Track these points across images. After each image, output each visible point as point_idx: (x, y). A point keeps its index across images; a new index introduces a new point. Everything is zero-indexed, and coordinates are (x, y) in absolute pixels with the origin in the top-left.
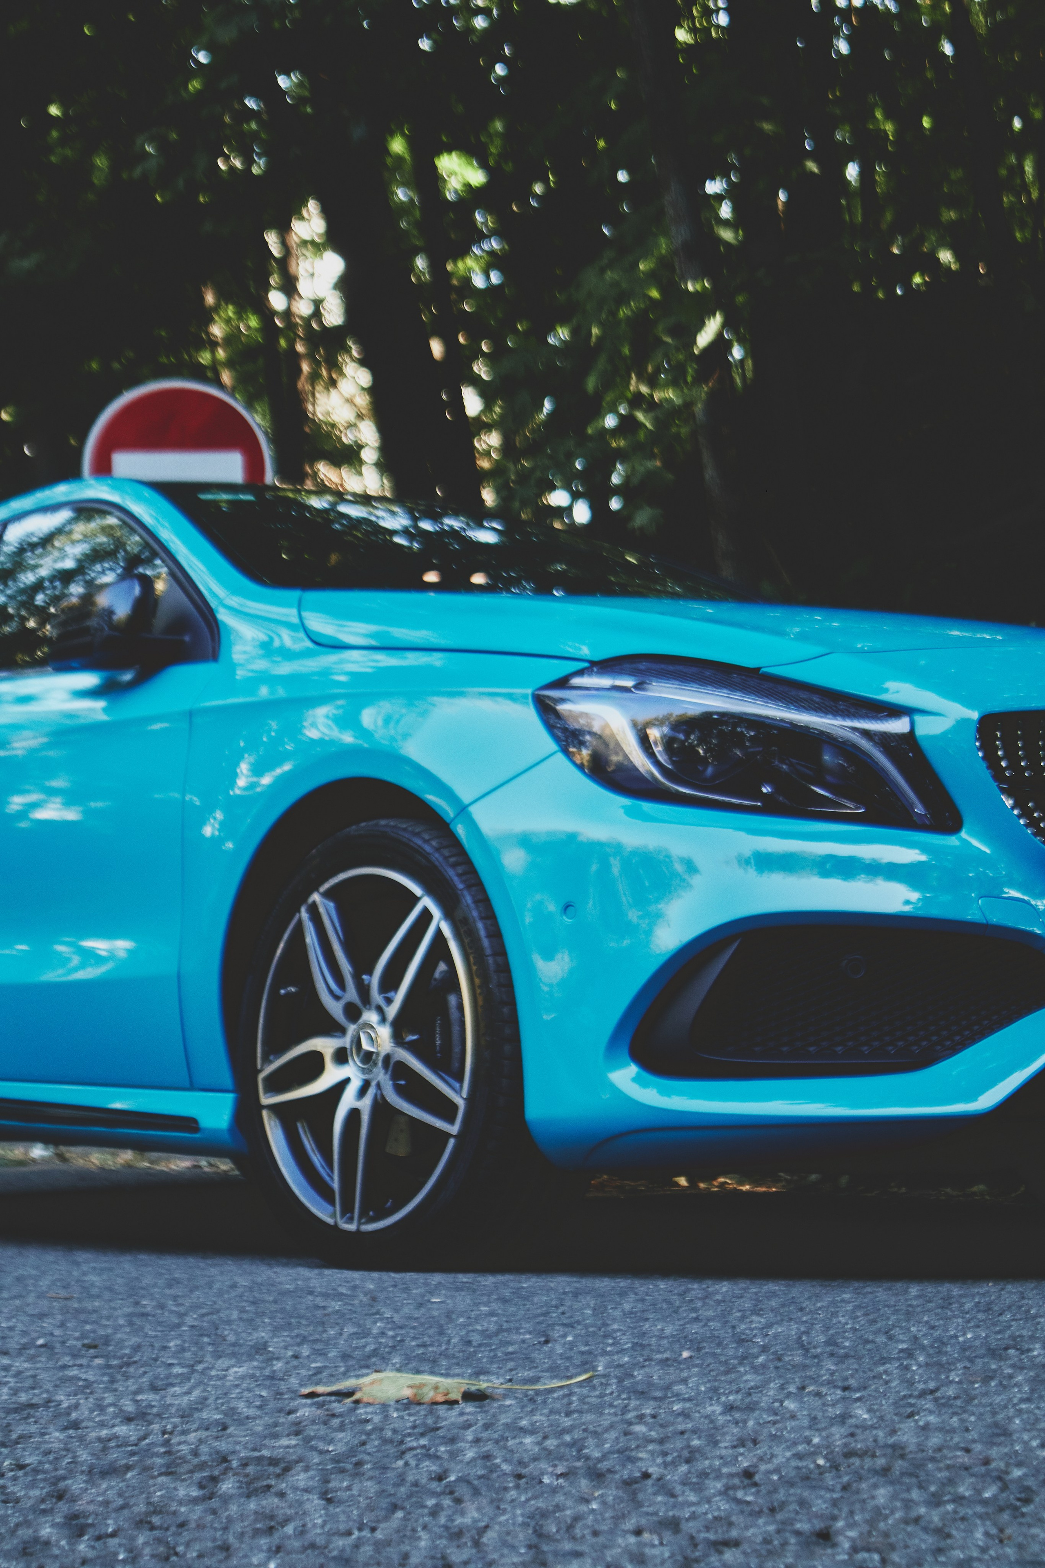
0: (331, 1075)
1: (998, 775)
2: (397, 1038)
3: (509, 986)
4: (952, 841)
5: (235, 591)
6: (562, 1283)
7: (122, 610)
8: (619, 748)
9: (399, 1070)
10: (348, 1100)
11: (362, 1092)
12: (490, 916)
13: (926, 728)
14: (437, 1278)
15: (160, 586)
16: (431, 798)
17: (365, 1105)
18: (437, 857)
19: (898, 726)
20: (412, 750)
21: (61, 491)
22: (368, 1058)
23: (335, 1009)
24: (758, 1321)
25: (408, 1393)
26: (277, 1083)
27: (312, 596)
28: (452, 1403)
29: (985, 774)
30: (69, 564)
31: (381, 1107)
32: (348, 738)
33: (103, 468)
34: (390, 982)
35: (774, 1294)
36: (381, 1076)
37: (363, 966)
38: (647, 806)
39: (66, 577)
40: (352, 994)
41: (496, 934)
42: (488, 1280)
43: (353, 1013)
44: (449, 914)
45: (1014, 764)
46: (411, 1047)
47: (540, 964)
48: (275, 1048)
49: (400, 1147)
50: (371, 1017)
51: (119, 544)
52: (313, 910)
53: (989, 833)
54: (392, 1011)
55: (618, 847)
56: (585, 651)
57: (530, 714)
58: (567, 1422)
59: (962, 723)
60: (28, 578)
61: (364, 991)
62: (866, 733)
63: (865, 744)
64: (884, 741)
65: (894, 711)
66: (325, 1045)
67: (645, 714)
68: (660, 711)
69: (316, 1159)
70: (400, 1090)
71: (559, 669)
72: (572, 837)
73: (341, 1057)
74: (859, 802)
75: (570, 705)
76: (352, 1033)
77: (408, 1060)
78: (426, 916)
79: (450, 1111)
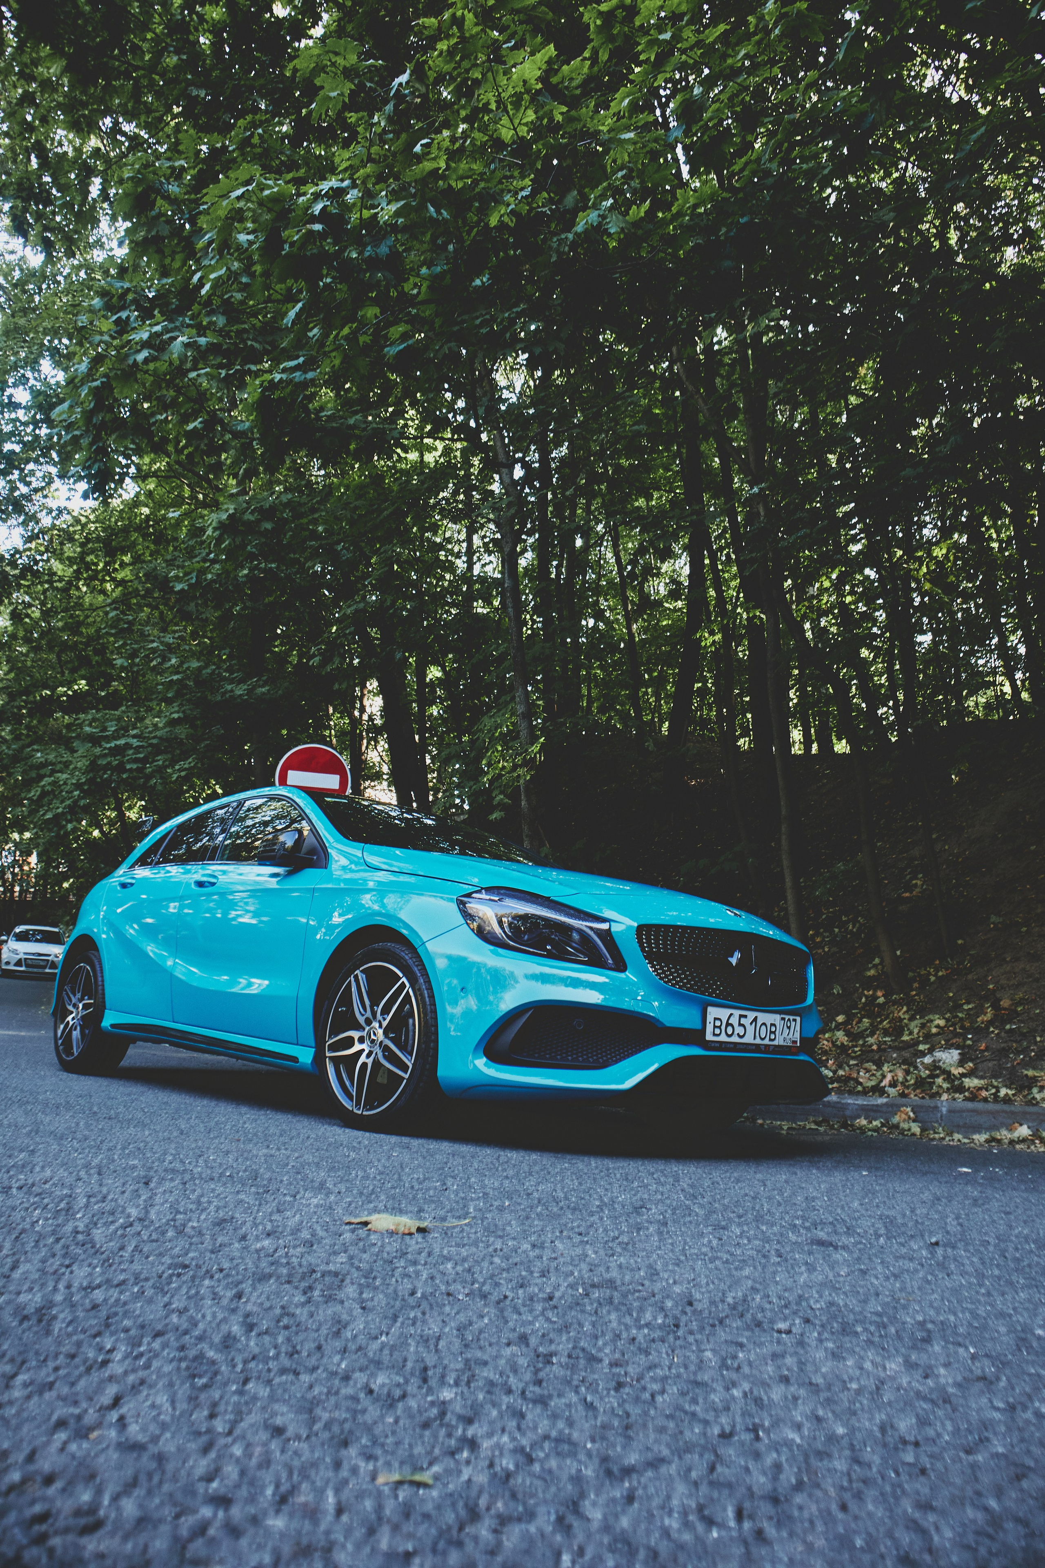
0: (357, 1047)
1: (643, 950)
2: (386, 1033)
3: (436, 1019)
4: (622, 975)
5: (337, 841)
6: (446, 1146)
7: (290, 844)
8: (490, 924)
9: (386, 1049)
10: (363, 1058)
11: (368, 1056)
12: (430, 989)
13: (616, 928)
14: (394, 1139)
15: (306, 833)
16: (404, 932)
17: (370, 1061)
18: (410, 962)
19: (604, 926)
20: (403, 915)
21: (267, 791)
22: (373, 1041)
23: (361, 1020)
24: (533, 1181)
25: (392, 1227)
26: (334, 1047)
27: (368, 846)
28: (410, 1234)
29: (636, 945)
30: (267, 818)
31: (376, 1064)
32: (376, 907)
33: (283, 781)
34: (386, 1011)
35: (535, 1163)
36: (377, 1050)
37: (375, 1003)
38: (500, 950)
39: (266, 824)
40: (369, 1014)
41: (432, 997)
42: (415, 1143)
43: (368, 1022)
44: (412, 986)
45: (650, 946)
46: (391, 1039)
47: (449, 1009)
48: (335, 1032)
49: (382, 1079)
50: (376, 1024)
51: (289, 813)
52: (356, 978)
53: (638, 973)
54: (385, 1024)
55: (485, 965)
56: (475, 881)
57: (454, 907)
58: (464, 1252)
59: (629, 927)
60: (249, 822)
61: (374, 1014)
62: (591, 928)
63: (591, 933)
64: (598, 932)
65: (604, 920)
66: (355, 1034)
67: (501, 912)
68: (508, 911)
69: (348, 1083)
70: (385, 1057)
71: (469, 889)
72: (464, 959)
73: (361, 1040)
74: (585, 955)
75: (473, 906)
76: (368, 1031)
77: (392, 1045)
78: (403, 986)
79: (405, 1069)
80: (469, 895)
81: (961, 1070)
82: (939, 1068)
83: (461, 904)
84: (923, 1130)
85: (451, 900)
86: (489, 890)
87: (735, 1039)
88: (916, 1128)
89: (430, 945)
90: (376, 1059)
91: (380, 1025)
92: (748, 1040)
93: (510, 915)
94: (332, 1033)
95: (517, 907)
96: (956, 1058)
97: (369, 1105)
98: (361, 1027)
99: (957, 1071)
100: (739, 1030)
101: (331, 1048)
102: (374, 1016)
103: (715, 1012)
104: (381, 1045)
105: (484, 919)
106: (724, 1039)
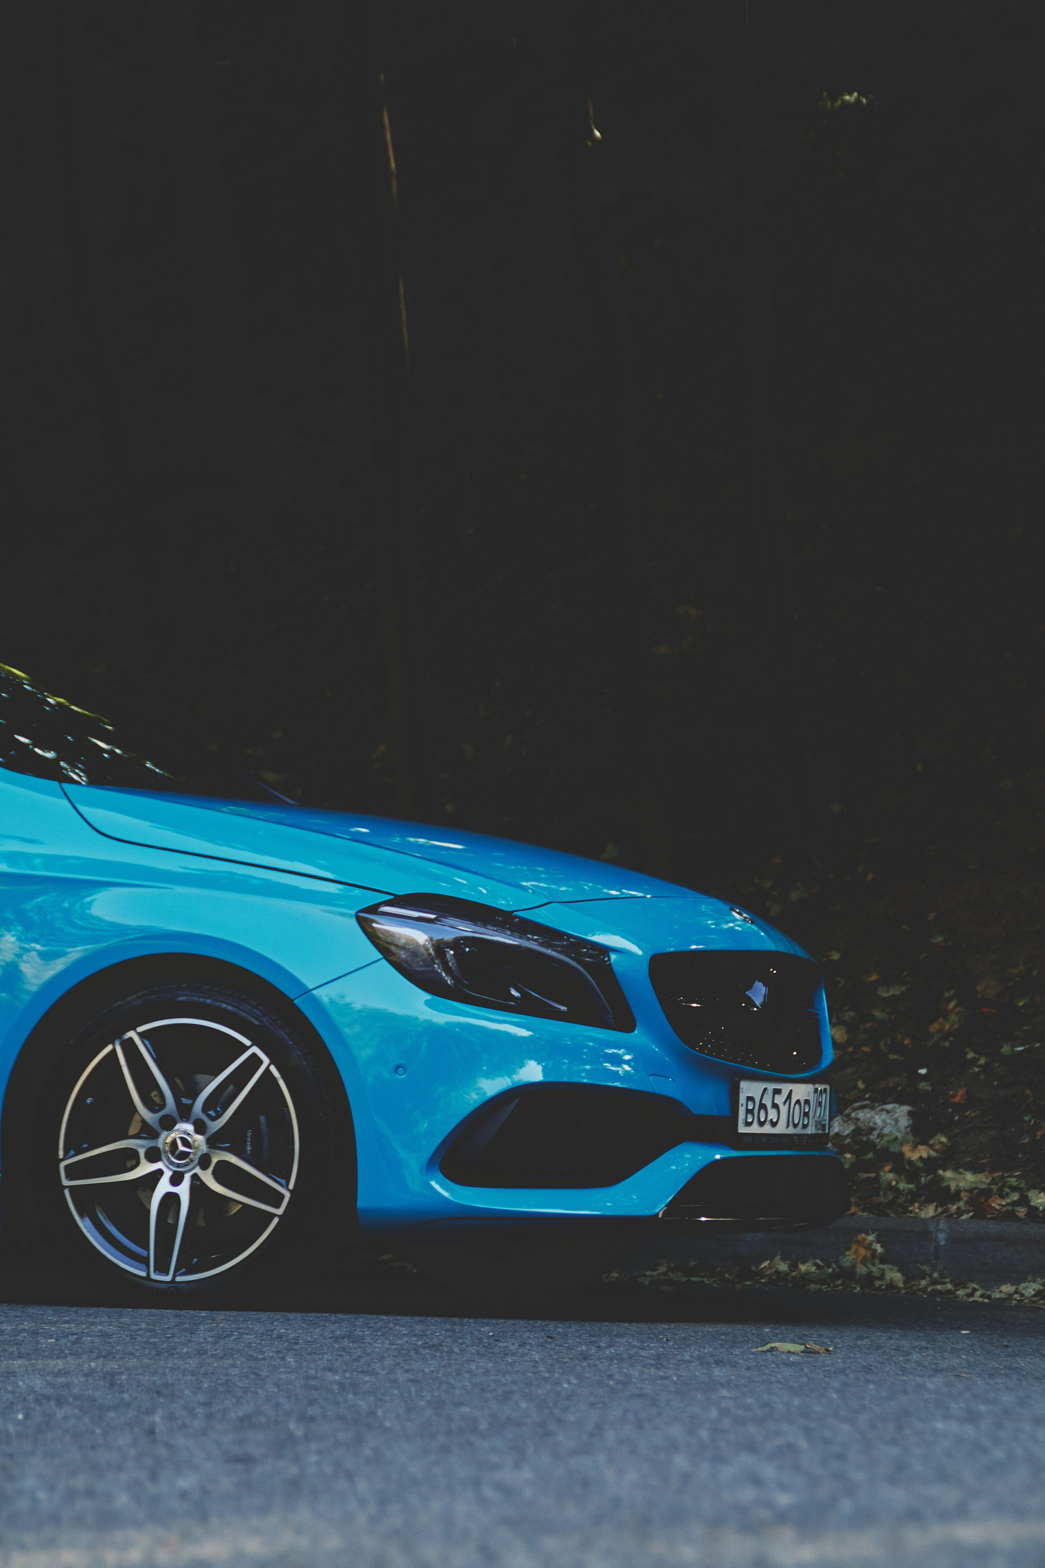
9: (218, 1166)
22: (183, 1156)
23: (151, 1121)
31: (200, 1193)
34: (214, 1106)
36: (198, 1169)
37: (184, 1090)
40: (170, 1110)
44: (276, 1060)
46: (229, 1150)
50: (187, 1127)
52: (128, 1045)
54: (213, 1127)
61: (185, 1110)
66: (137, 1147)
70: (217, 1179)
71: (375, 899)
75: (383, 926)
76: (167, 1138)
77: (233, 1159)
78: (255, 1061)
79: (275, 1199)
80: (373, 909)
81: (923, 1152)
82: (871, 1146)
83: (364, 924)
84: (908, 1279)
85: (351, 916)
86: (399, 901)
87: (767, 1129)
88: (895, 1276)
89: (323, 995)
90: (197, 1186)
91: (200, 1128)
92: (781, 1129)
93: (456, 944)
94: (73, 1146)
95: (465, 929)
96: (904, 1122)
97: (185, 1266)
98: (148, 1132)
99: (916, 1154)
100: (772, 1115)
101: (72, 1172)
102: (185, 1113)
103: (749, 1089)
104: (204, 1162)
105: (413, 950)
106: (755, 1129)
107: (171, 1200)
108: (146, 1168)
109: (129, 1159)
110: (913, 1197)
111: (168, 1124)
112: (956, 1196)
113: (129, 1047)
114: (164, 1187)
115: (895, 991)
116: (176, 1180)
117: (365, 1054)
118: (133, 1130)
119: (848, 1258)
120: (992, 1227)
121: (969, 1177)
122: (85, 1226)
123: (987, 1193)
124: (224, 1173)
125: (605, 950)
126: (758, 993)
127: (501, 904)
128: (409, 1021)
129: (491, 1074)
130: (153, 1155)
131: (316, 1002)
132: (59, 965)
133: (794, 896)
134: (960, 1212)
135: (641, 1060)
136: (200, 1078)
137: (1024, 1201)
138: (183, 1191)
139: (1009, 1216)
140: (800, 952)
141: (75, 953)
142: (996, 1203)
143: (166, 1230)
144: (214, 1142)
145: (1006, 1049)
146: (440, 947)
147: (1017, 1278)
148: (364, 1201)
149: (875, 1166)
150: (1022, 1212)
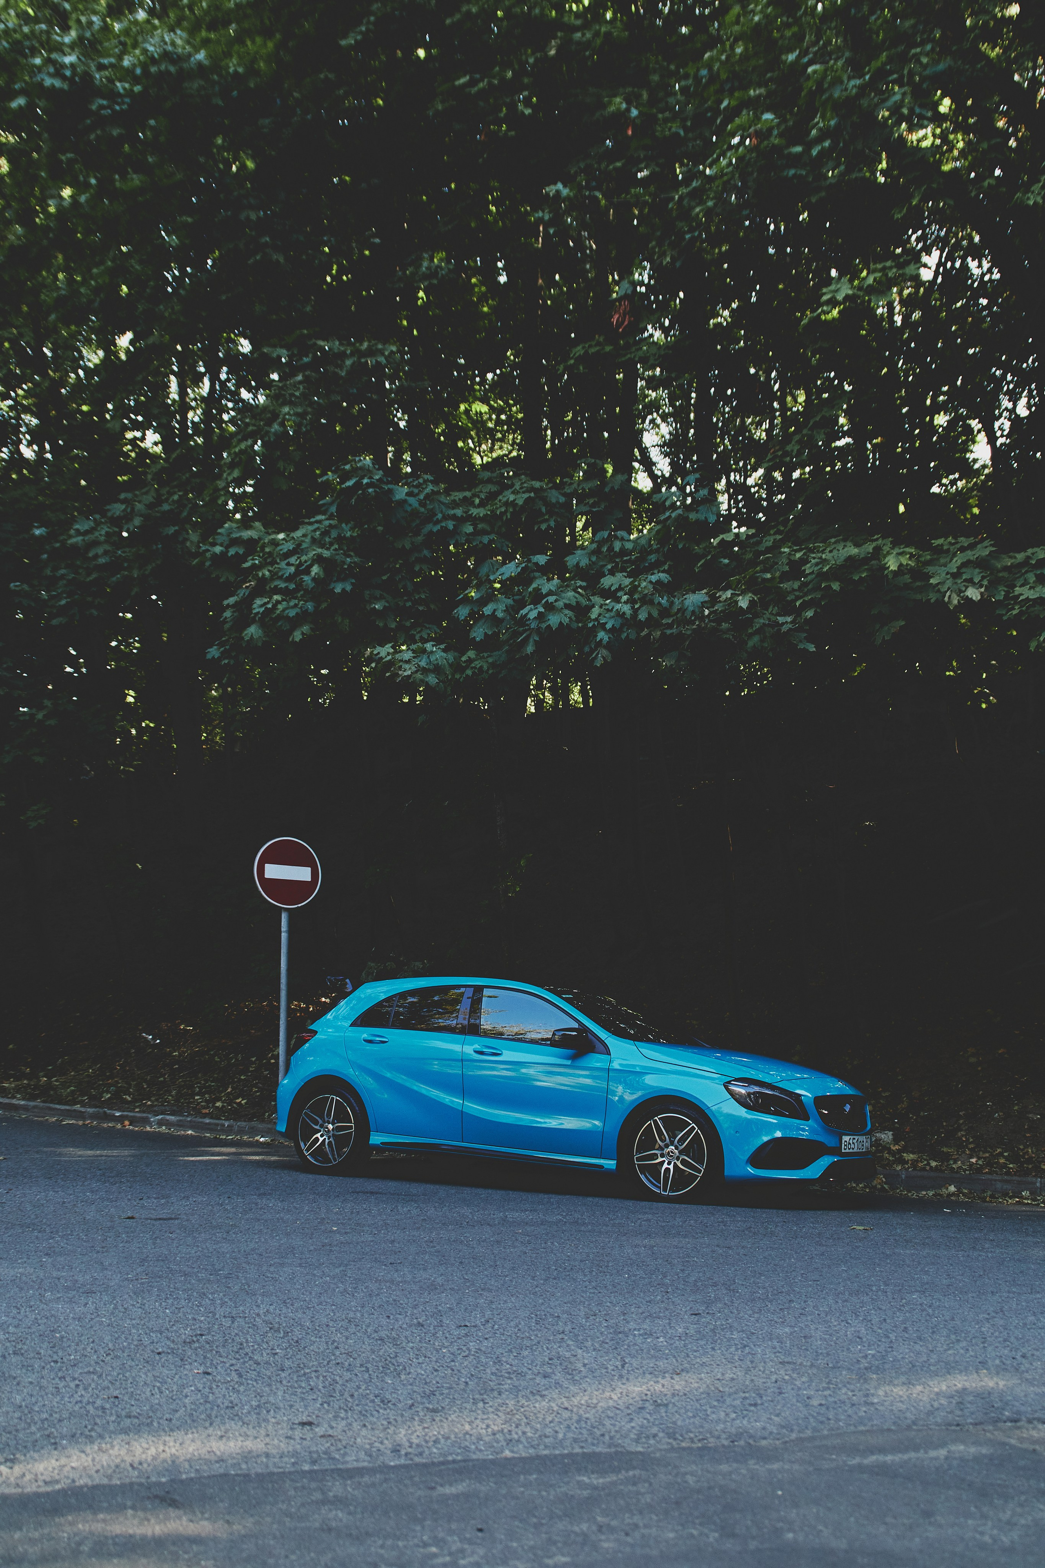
3: (719, 1146)
9: (683, 1160)
12: (713, 1130)
13: (804, 1099)
22: (671, 1157)
23: (662, 1145)
26: (641, 1159)
31: (677, 1168)
36: (676, 1161)
37: (672, 1136)
38: (751, 1110)
40: (668, 1142)
41: (715, 1134)
44: (700, 1128)
46: (687, 1156)
49: (682, 1176)
50: (674, 1148)
54: (681, 1148)
55: (746, 1119)
66: (657, 1153)
70: (683, 1165)
72: (734, 1116)
75: (732, 1087)
76: (666, 1150)
77: (686, 1158)
78: (693, 1128)
79: (699, 1171)
80: (729, 1082)
81: (897, 1147)
82: (881, 1147)
83: (726, 1085)
85: (722, 1084)
86: (736, 1080)
87: (851, 1150)
89: (713, 1108)
90: (675, 1166)
91: (676, 1148)
92: (855, 1150)
93: (754, 1093)
94: (638, 1151)
95: (757, 1089)
96: (891, 1137)
97: (671, 1190)
98: (661, 1148)
99: (895, 1148)
100: (853, 1146)
101: (638, 1159)
102: (672, 1143)
103: (846, 1138)
104: (678, 1159)
105: (740, 1095)
106: (847, 1151)
107: (667, 1170)
108: (660, 1160)
109: (654, 1157)
110: (894, 1162)
111: (667, 1146)
112: (907, 1162)
113: (655, 1122)
114: (665, 1165)
115: (887, 1094)
116: (669, 1163)
117: (725, 1126)
118: (657, 1146)
119: (875, 1182)
120: (919, 1173)
121: (911, 1155)
122: (642, 1177)
123: (917, 1161)
124: (684, 1162)
125: (800, 1095)
126: (848, 1108)
127: (767, 1080)
128: (740, 1117)
129: (766, 1135)
130: (662, 1156)
131: (711, 1110)
132: (635, 1096)
133: (855, 1063)
134: (909, 1168)
135: (812, 1131)
136: (677, 1132)
137: (928, 1164)
138: (671, 1167)
139: (923, 1169)
140: (860, 1094)
141: (640, 1093)
142: (920, 1165)
143: (666, 1178)
144: (680, 1152)
145: (922, 1114)
146: (749, 1094)
147: (927, 1189)
148: (726, 1173)
149: (882, 1151)
150: (928, 1168)
